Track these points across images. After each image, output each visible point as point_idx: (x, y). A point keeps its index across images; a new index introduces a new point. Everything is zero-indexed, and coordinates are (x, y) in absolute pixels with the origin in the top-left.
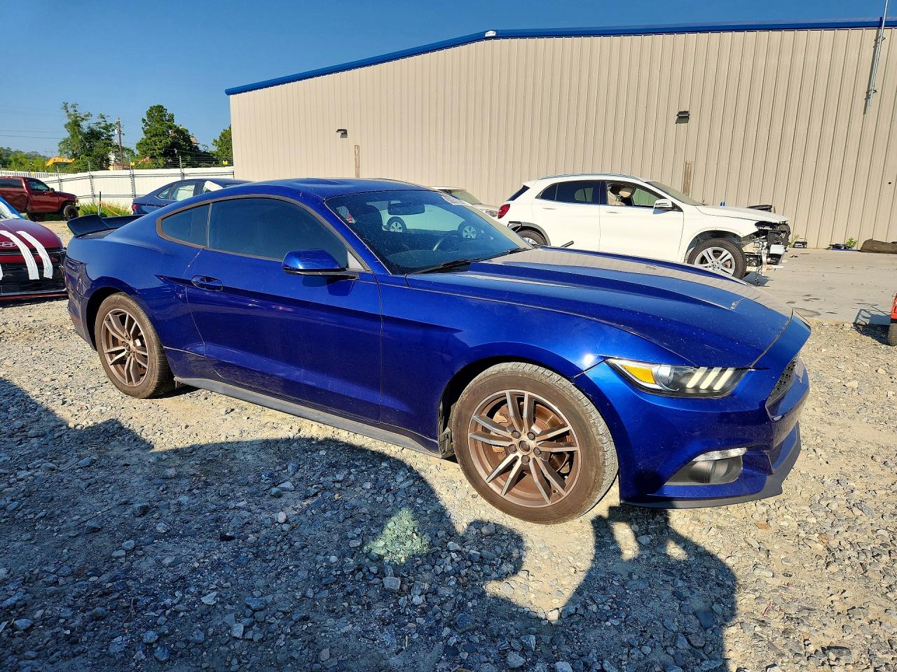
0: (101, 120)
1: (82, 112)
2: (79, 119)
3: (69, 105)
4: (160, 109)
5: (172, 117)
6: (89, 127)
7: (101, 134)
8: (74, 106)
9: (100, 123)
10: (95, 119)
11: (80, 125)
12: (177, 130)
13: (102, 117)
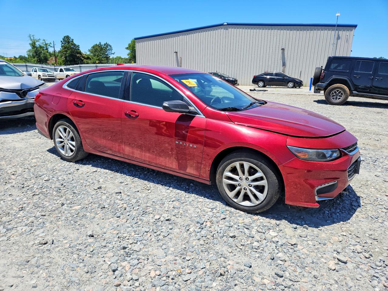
0: (44, 42)
1: (36, 38)
2: (36, 41)
3: (31, 36)
4: (68, 37)
5: (73, 40)
6: (39, 45)
7: (44, 47)
8: (33, 36)
9: (43, 43)
10: (41, 41)
11: (35, 44)
12: (75, 45)
13: (44, 40)
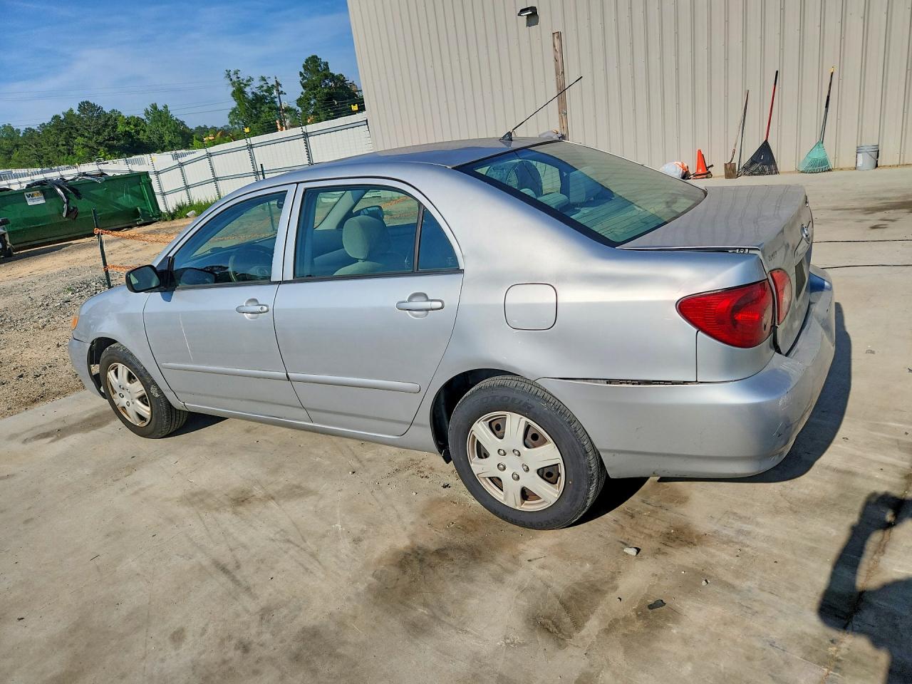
0: (263, 83)
1: (244, 76)
2: (242, 85)
3: (232, 73)
4: (314, 60)
5: (326, 64)
6: (253, 93)
7: (264, 97)
8: (236, 73)
9: (262, 87)
10: (256, 83)
11: (244, 92)
12: (333, 78)
13: (263, 79)
